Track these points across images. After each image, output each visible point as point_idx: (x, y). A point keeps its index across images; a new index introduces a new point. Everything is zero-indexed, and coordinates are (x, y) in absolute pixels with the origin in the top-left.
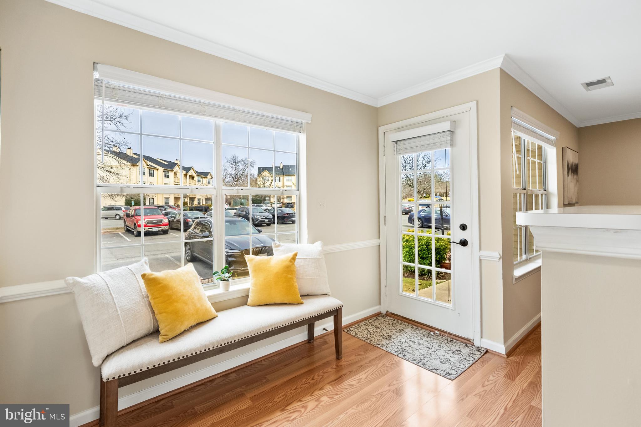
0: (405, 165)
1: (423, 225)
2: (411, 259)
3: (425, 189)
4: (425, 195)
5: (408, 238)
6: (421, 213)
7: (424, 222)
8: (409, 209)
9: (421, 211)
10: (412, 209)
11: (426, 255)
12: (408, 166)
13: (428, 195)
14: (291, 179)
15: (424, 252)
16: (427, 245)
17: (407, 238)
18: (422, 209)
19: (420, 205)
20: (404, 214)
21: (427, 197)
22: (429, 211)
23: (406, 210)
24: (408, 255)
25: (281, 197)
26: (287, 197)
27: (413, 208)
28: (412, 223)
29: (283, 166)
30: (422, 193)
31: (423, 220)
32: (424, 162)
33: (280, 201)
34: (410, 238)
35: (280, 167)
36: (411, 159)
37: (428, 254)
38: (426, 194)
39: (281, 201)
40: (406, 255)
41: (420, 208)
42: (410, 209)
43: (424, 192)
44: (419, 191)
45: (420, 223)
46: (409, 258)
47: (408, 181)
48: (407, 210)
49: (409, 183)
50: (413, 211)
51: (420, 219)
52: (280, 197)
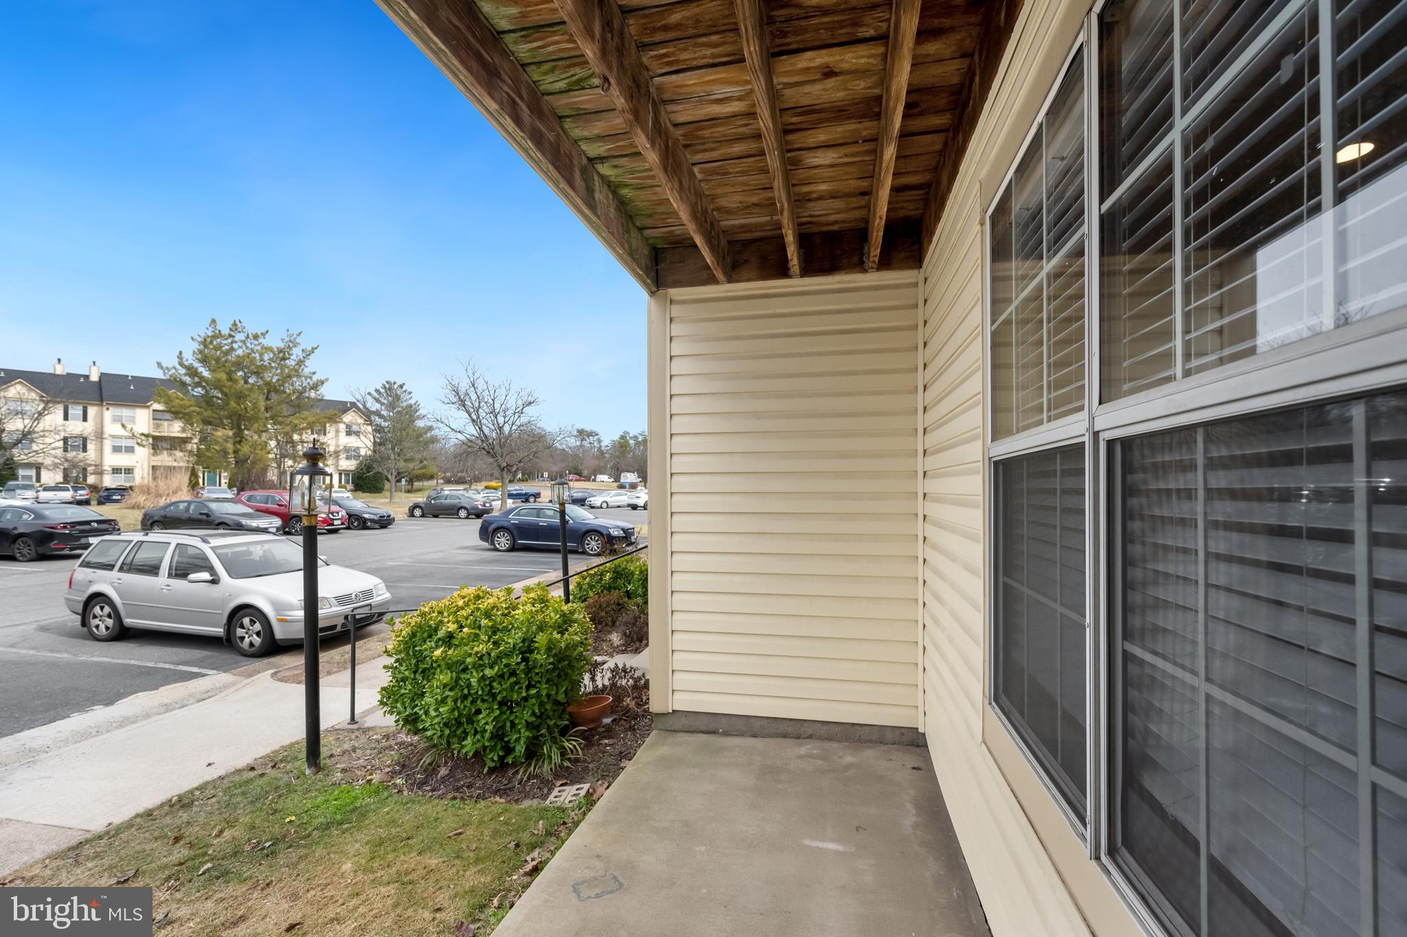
0: (476, 404)
1: (514, 546)
2: (460, 715)
3: (520, 462)
4: (520, 476)
5: (455, 626)
6: (510, 516)
7: (516, 537)
8: (484, 505)
9: (512, 510)
10: (491, 506)
11: (519, 693)
12: (485, 407)
13: (526, 476)
14: (134, 417)
15: (513, 679)
16: (522, 653)
17: (452, 627)
18: (513, 506)
19: (511, 496)
20: (474, 517)
21: (523, 481)
22: (528, 512)
23: (477, 508)
24: (449, 700)
25: (89, 469)
26: (116, 471)
27: (493, 503)
28: (488, 542)
29: (102, 373)
30: (514, 469)
31: (515, 532)
32: (520, 403)
33: (85, 479)
34: (461, 627)
35: (87, 377)
36: (492, 392)
37: (529, 687)
38: (523, 474)
39: (91, 480)
40: (443, 701)
41: (510, 503)
42: (487, 505)
43: (517, 469)
44: (508, 465)
45: (508, 540)
46: (456, 713)
47: (483, 441)
48: (480, 507)
49: (486, 447)
50: (492, 509)
51: (508, 529)
52: (85, 470)
